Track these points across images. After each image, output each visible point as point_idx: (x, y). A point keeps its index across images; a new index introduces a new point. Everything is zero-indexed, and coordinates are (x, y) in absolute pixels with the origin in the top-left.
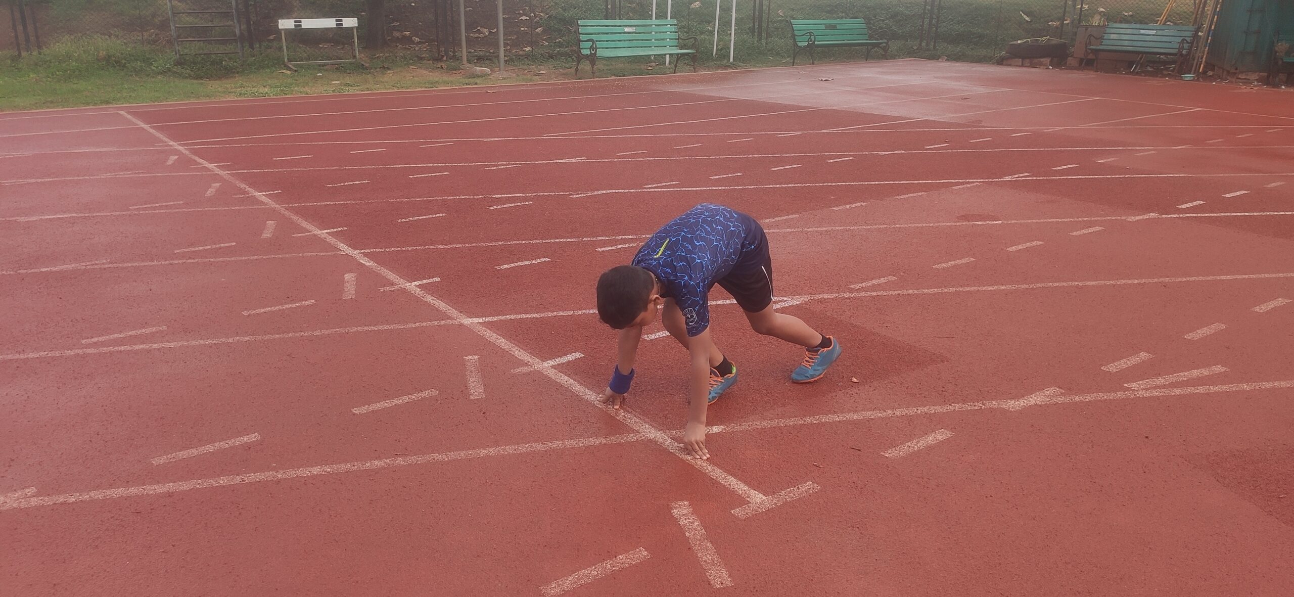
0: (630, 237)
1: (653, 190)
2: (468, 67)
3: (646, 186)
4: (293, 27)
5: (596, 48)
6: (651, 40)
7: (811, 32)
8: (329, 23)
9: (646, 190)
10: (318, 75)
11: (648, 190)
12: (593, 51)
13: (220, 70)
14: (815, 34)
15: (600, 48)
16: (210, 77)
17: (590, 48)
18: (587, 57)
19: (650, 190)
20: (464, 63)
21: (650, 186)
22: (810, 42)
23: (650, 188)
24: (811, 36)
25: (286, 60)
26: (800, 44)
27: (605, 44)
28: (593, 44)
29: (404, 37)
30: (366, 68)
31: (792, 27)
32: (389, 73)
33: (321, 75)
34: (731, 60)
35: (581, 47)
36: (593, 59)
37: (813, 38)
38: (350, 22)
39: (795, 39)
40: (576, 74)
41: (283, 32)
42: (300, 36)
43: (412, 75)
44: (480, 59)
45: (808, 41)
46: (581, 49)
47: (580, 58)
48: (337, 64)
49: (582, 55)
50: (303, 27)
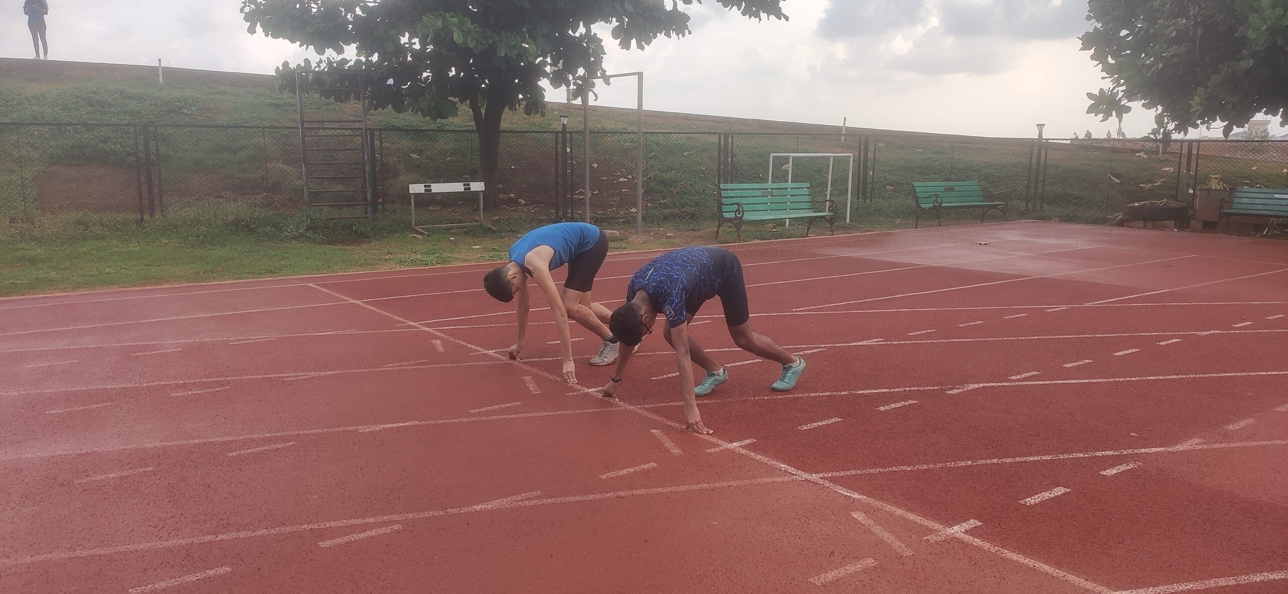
4: (424, 192)
5: (743, 212)
6: (786, 203)
7: (937, 195)
8: (458, 187)
10: (452, 239)
12: (739, 214)
13: (351, 235)
14: (941, 196)
15: (747, 211)
16: (342, 242)
17: (736, 212)
18: (731, 220)
22: (935, 204)
24: (937, 198)
25: (413, 224)
26: (923, 206)
27: (752, 207)
28: (739, 208)
29: (510, 199)
30: (494, 232)
31: (914, 189)
33: (454, 239)
34: (848, 221)
35: (723, 211)
36: (738, 222)
37: (939, 200)
38: (477, 186)
39: (917, 201)
40: (717, 237)
41: (413, 196)
42: (427, 201)
45: (934, 203)
46: (724, 212)
47: (722, 221)
48: (466, 228)
49: (725, 218)
50: (432, 192)
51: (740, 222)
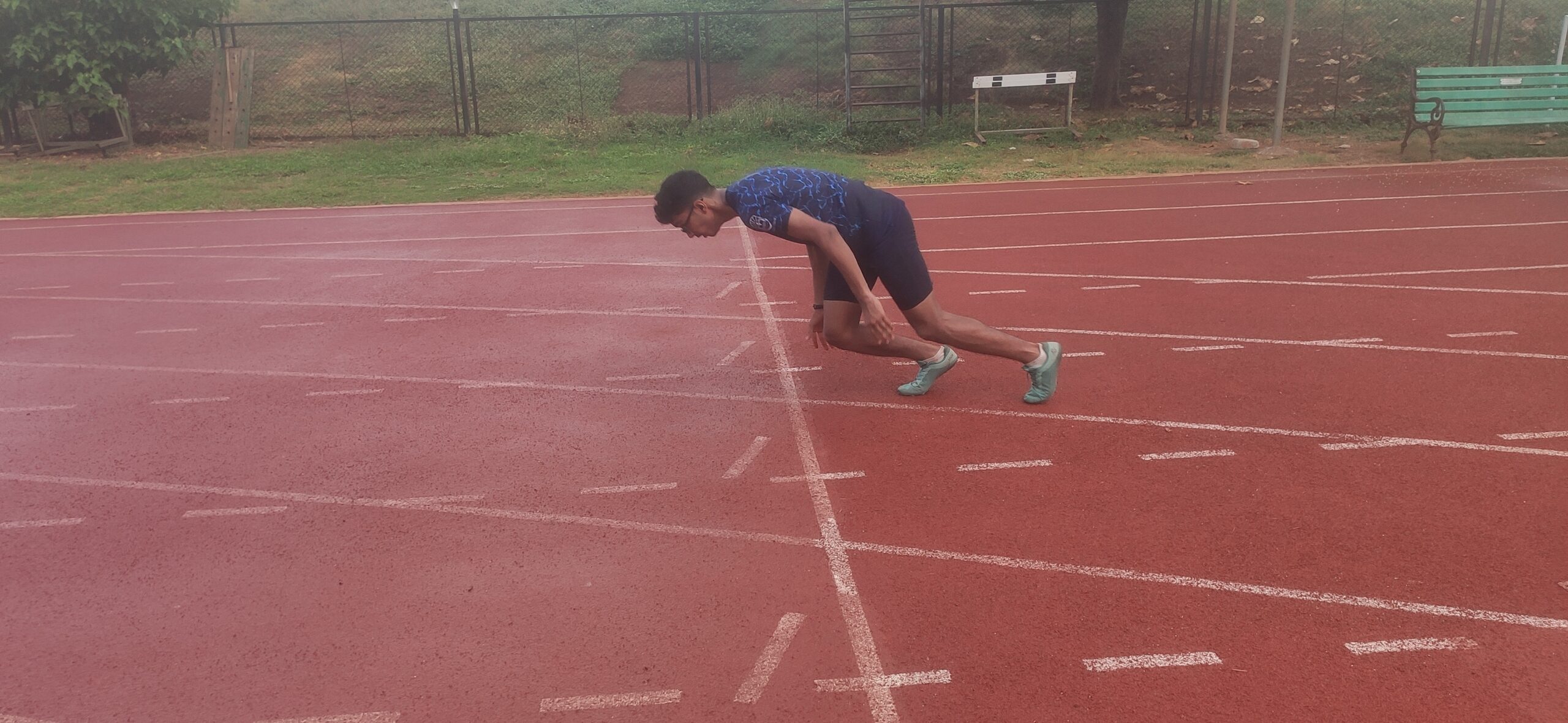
0: (1443, 610)
1: (1520, 450)
2: (1226, 137)
3: (1505, 436)
5: (1443, 112)
6: (1548, 97)
8: (1038, 79)
9: (1503, 449)
10: (1011, 149)
11: (1510, 449)
12: (1437, 116)
13: (894, 142)
15: (1449, 112)
17: (1432, 113)
18: (1424, 125)
19: (1515, 450)
20: (1221, 131)
21: (1513, 437)
23: (1513, 443)
25: (975, 128)
27: (1461, 105)
28: (1438, 107)
29: (1144, 92)
30: (1077, 140)
32: (1107, 147)
33: (1014, 149)
35: (1416, 110)
38: (1065, 77)
40: (1402, 152)
41: (977, 92)
43: (1138, 149)
44: (1250, 124)
46: (1416, 113)
47: (1412, 126)
48: (1041, 134)
49: (1418, 122)
50: (1003, 86)
51: (1436, 130)
